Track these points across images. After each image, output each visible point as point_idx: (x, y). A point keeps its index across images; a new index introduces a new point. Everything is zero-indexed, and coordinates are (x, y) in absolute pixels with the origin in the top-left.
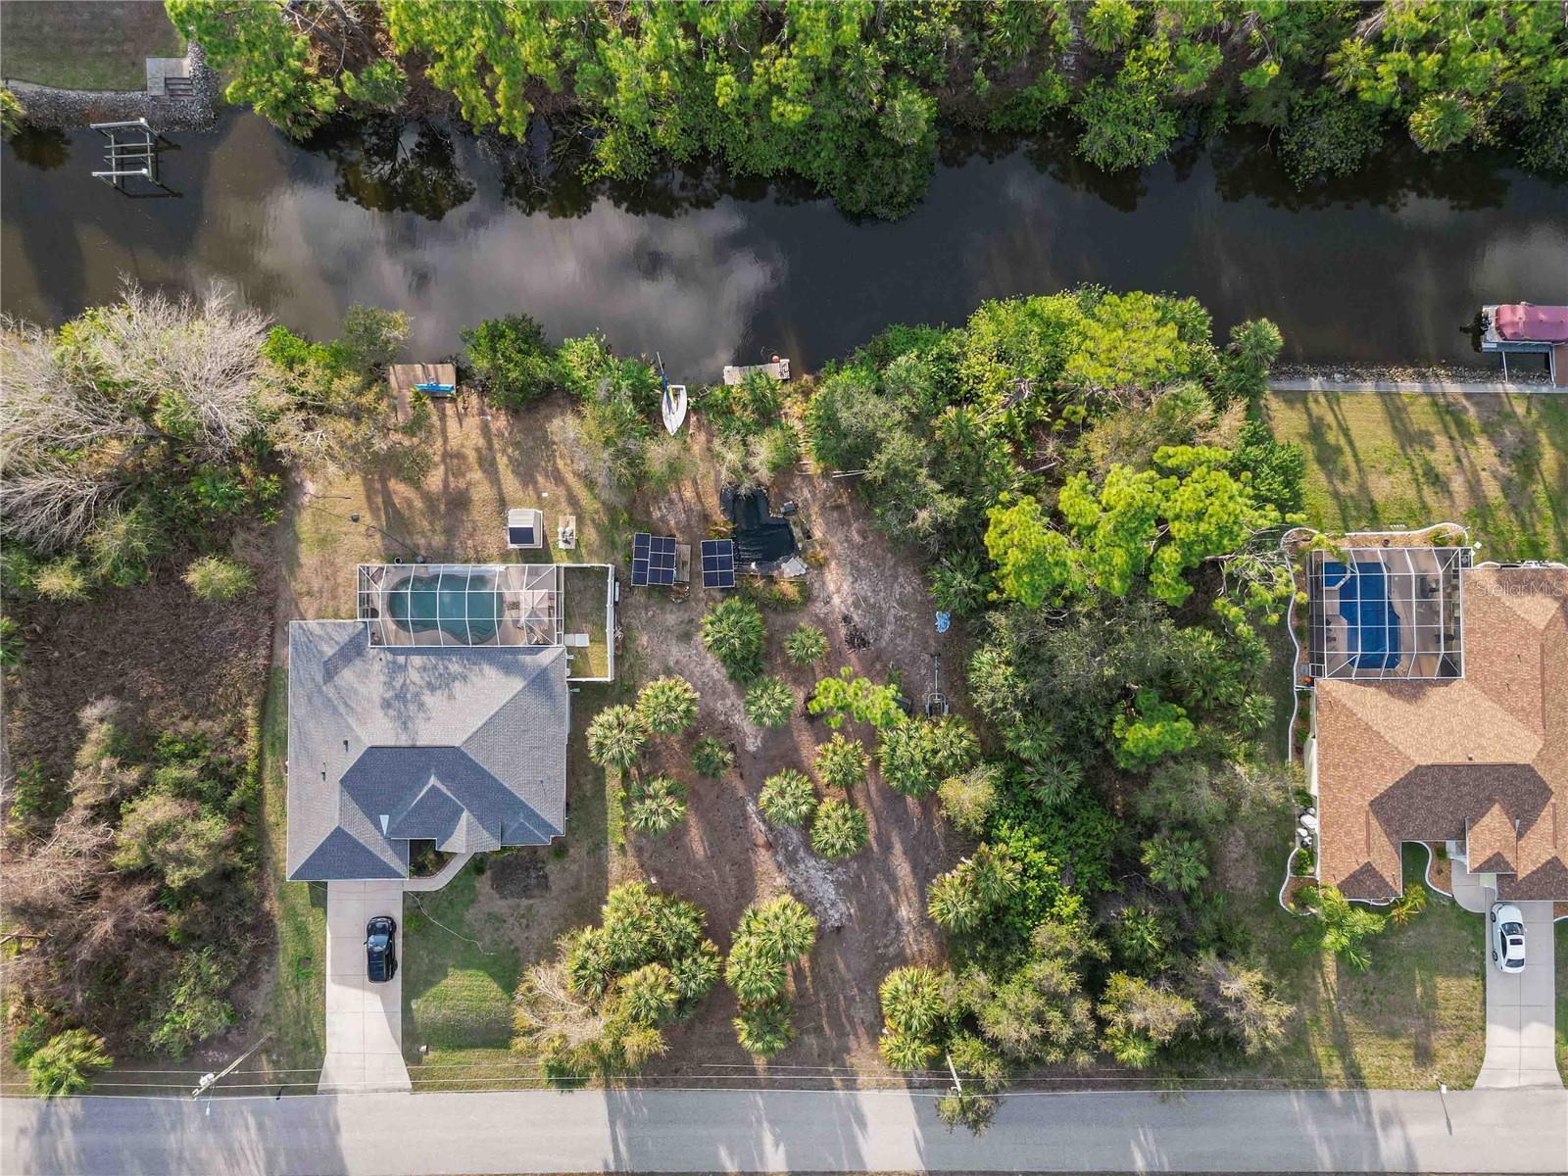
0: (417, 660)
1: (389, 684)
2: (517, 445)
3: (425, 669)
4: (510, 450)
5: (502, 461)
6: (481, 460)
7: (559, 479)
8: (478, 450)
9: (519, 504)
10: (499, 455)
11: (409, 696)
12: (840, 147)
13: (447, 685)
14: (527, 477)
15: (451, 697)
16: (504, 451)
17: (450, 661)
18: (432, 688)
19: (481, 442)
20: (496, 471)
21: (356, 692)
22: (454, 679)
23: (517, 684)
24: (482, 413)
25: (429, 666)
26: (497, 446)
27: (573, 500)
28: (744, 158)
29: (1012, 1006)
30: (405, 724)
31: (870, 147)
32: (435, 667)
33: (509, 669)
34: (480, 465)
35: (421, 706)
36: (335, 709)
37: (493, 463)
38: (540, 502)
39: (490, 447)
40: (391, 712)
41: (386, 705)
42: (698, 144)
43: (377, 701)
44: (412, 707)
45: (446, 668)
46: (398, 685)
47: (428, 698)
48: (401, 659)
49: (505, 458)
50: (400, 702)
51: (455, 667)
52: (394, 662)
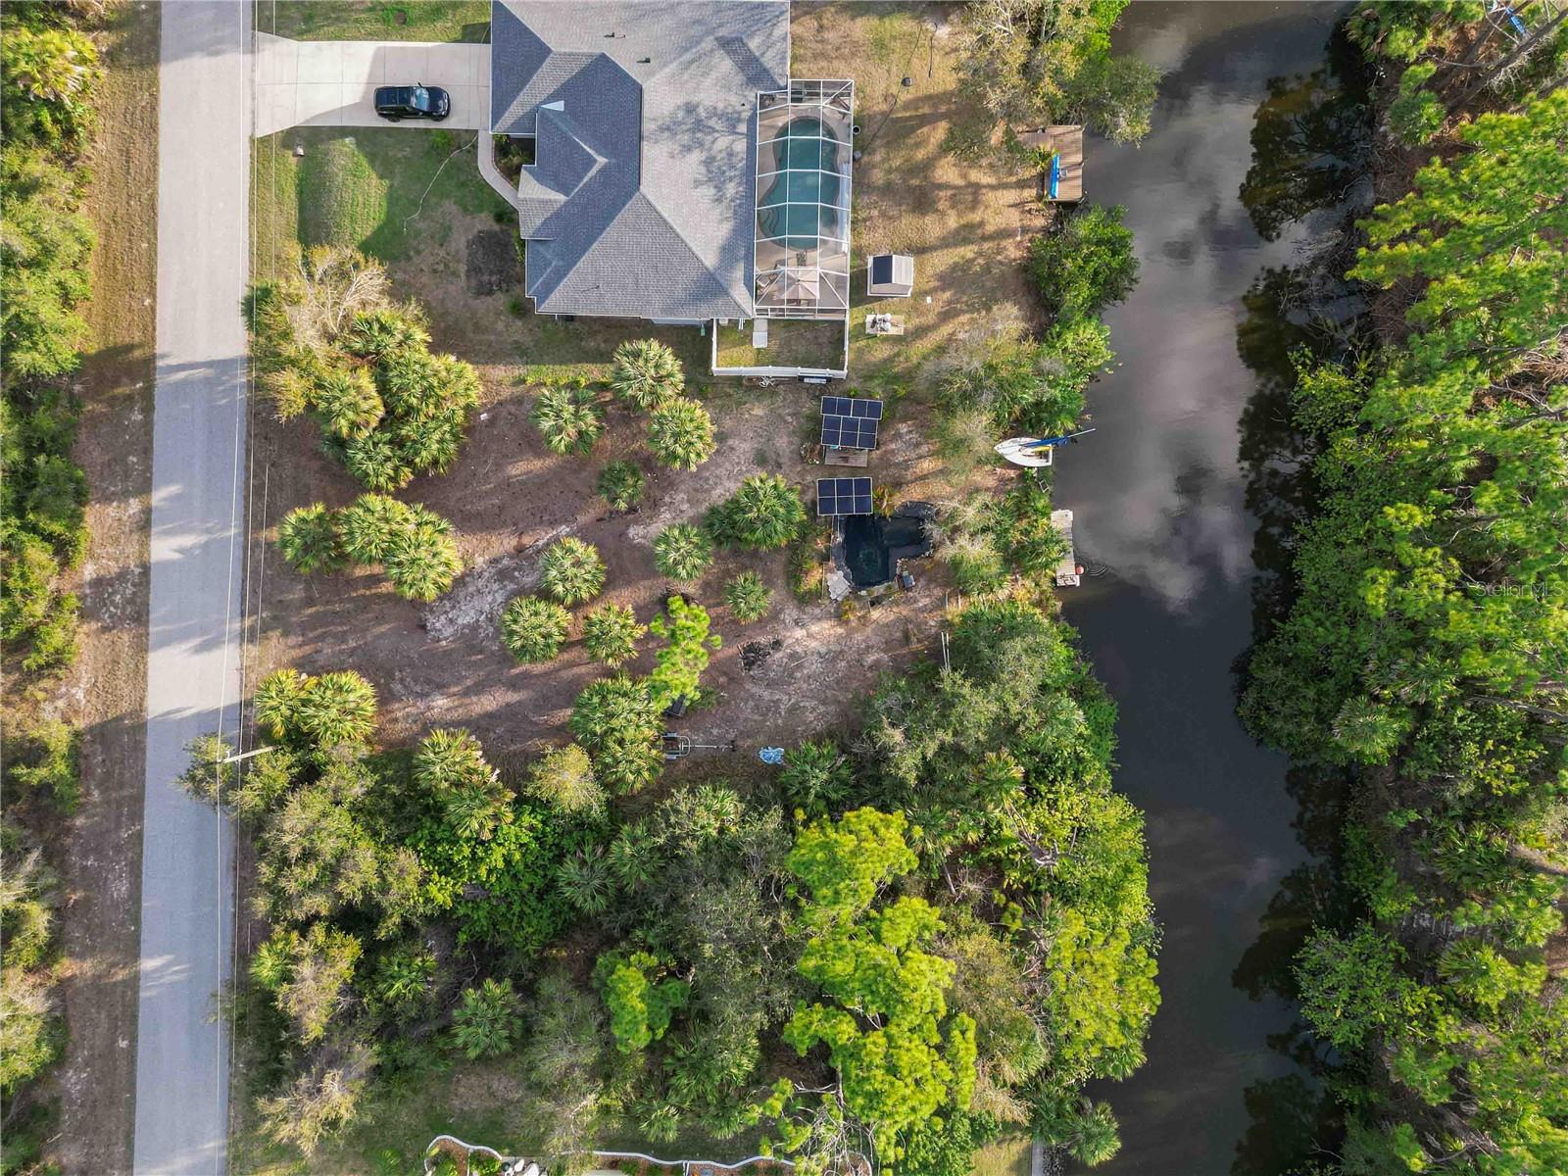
0: (741, 146)
1: (714, 113)
2: (987, 269)
3: (731, 155)
4: (981, 261)
5: (968, 252)
6: (970, 227)
7: (946, 316)
8: (981, 224)
9: (920, 270)
10: (976, 248)
11: (699, 135)
12: (1328, 651)
13: (710, 180)
14: (950, 279)
15: (697, 183)
16: (980, 254)
17: (739, 184)
18: (709, 162)
19: (990, 228)
20: (956, 245)
21: (705, 74)
22: (719, 188)
23: (710, 260)
24: (1025, 230)
25: (734, 160)
26: (986, 246)
27: (920, 332)
28: (1316, 539)
29: (323, 823)
30: (669, 129)
31: (1329, 685)
32: (732, 167)
33: (728, 252)
34: (965, 226)
35: (688, 149)
36: (686, 50)
37: (966, 241)
38: (920, 294)
39: (985, 238)
40: (681, 114)
41: (690, 109)
42: (1333, 485)
43: (695, 99)
44: (686, 138)
45: (731, 179)
46: (712, 123)
47: (696, 156)
48: (743, 128)
49: (970, 255)
50: (693, 124)
51: (731, 189)
52: (739, 120)
